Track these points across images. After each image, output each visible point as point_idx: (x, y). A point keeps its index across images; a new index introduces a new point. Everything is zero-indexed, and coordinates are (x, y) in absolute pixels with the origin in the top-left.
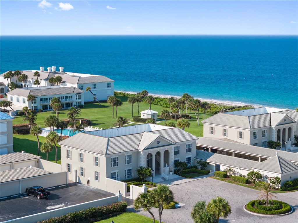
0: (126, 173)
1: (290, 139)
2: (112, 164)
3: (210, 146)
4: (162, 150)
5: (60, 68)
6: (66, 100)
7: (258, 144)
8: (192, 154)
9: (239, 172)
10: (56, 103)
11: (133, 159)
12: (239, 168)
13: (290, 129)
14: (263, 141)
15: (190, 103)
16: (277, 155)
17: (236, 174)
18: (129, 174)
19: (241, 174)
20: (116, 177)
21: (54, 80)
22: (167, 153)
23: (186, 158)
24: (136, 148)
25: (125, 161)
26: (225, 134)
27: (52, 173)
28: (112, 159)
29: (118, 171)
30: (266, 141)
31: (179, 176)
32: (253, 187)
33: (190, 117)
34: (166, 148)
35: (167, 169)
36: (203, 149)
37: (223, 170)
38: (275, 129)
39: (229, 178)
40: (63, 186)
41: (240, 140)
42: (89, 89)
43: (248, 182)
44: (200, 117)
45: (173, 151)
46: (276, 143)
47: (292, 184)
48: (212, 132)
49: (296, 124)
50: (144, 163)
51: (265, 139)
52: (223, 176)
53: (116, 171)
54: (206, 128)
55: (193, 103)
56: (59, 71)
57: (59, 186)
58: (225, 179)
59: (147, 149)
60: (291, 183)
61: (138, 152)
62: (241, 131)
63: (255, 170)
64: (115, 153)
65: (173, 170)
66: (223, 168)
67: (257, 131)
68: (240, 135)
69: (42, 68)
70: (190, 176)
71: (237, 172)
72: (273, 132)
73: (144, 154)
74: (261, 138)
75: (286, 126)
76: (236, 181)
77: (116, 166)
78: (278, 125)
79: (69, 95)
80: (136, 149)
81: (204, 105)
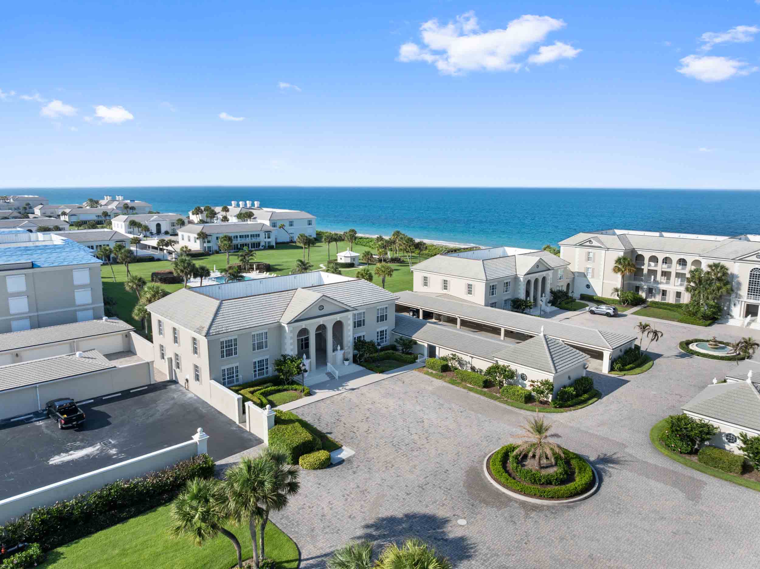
0: (255, 367)
1: (544, 295)
2: (222, 352)
3: (422, 306)
4: (329, 322)
5: (256, 203)
6: (252, 239)
7: (497, 304)
8: (388, 326)
9: (469, 362)
10: (226, 242)
11: (271, 341)
12: (469, 355)
13: (544, 279)
14: (506, 298)
15: (400, 242)
16: (542, 334)
17: (463, 364)
18: (263, 369)
19: (474, 365)
20: (233, 377)
21: (242, 215)
22: (338, 326)
23: (378, 333)
24: (277, 319)
25: (254, 345)
26: (445, 288)
27: (115, 367)
28: (222, 343)
29: (237, 364)
30: (509, 299)
31: (361, 368)
32: (498, 395)
33: (401, 260)
34: (338, 317)
35: (339, 354)
36: (411, 310)
37: (442, 355)
38: (524, 281)
39: (452, 373)
40: (139, 389)
41: (468, 298)
42: (282, 227)
43: (487, 384)
44: (414, 261)
45: (351, 322)
46: (525, 302)
47: (574, 393)
48: (426, 284)
49: (552, 271)
50: (292, 347)
51: (508, 296)
52: (441, 368)
53: (234, 365)
54: (418, 278)
55: (404, 242)
56: (254, 206)
57: (131, 391)
58: (444, 374)
59: (297, 321)
60: (573, 391)
61: (280, 328)
62: (470, 283)
63: (501, 363)
64: (229, 330)
65: (351, 356)
66: (441, 352)
67: (496, 283)
68: (470, 289)
69: (234, 203)
70: (381, 369)
71: (466, 361)
72: (520, 285)
73: (291, 332)
74: (502, 295)
75: (540, 276)
76: (465, 381)
77: (232, 355)
78: (528, 274)
79: (255, 233)
80: (276, 321)
81: (419, 246)
